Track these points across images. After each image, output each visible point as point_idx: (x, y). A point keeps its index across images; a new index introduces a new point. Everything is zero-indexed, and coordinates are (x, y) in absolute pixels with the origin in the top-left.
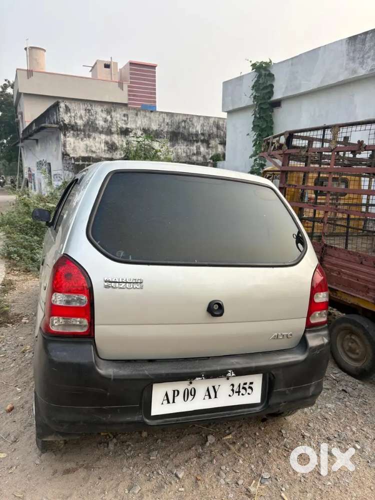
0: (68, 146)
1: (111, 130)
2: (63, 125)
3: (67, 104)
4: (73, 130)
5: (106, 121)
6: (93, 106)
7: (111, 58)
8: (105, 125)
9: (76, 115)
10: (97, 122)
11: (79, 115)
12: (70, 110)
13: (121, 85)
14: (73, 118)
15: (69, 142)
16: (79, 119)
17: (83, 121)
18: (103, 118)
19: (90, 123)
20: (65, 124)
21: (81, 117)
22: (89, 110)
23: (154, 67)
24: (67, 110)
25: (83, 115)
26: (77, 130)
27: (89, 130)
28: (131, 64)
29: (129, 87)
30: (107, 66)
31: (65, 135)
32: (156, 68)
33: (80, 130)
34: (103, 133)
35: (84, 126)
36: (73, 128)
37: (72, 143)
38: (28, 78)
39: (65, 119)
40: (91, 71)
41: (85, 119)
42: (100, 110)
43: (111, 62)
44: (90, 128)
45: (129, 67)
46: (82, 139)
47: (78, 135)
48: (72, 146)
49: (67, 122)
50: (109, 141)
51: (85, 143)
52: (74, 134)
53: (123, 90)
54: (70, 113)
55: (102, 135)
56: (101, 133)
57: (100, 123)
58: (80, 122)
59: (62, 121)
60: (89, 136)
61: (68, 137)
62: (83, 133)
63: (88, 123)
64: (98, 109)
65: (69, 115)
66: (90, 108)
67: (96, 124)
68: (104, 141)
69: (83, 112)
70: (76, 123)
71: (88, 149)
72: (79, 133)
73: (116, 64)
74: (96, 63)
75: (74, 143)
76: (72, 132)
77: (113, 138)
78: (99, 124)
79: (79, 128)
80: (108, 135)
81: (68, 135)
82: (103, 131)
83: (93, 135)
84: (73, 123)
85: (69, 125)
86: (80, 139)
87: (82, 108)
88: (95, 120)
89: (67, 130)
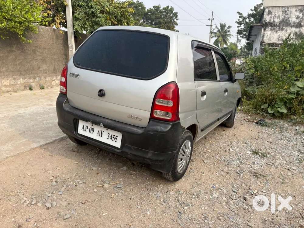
0: (265, 37)
1: (301, 24)
2: (264, 23)
3: (270, 9)
4: (271, 26)
5: (298, 17)
6: (290, 9)
8: (297, 21)
10: (290, 19)
11: (277, 15)
12: (271, 13)
14: (272, 18)
15: (267, 35)
16: (277, 18)
17: (280, 19)
18: (296, 16)
19: (285, 20)
20: (266, 23)
21: (279, 17)
22: (286, 11)
24: (270, 12)
25: (280, 15)
26: (274, 26)
27: (283, 25)
31: (265, 30)
33: (276, 26)
34: (294, 27)
35: (280, 22)
36: (272, 25)
37: (269, 35)
39: (267, 19)
41: (281, 18)
42: (295, 10)
44: (285, 23)
46: (276, 32)
47: (274, 29)
48: (269, 36)
49: (267, 21)
50: (298, 32)
51: (278, 34)
52: (271, 29)
54: (271, 15)
55: (292, 28)
56: (292, 27)
57: (293, 19)
58: (277, 20)
59: (265, 21)
60: (282, 29)
61: (267, 31)
62: (278, 28)
63: (283, 20)
64: (293, 10)
65: (270, 16)
66: (287, 10)
67: (289, 21)
68: (293, 32)
69: (280, 13)
70: (274, 21)
71: (280, 38)
72: (275, 28)
75: (270, 35)
76: (270, 28)
77: (301, 30)
78: (292, 20)
79: (276, 24)
80: (298, 28)
81: (267, 29)
82: (294, 25)
83: (286, 28)
84: (272, 21)
85: (269, 23)
86: (275, 32)
87: (280, 10)
88: (289, 18)
89: (267, 27)
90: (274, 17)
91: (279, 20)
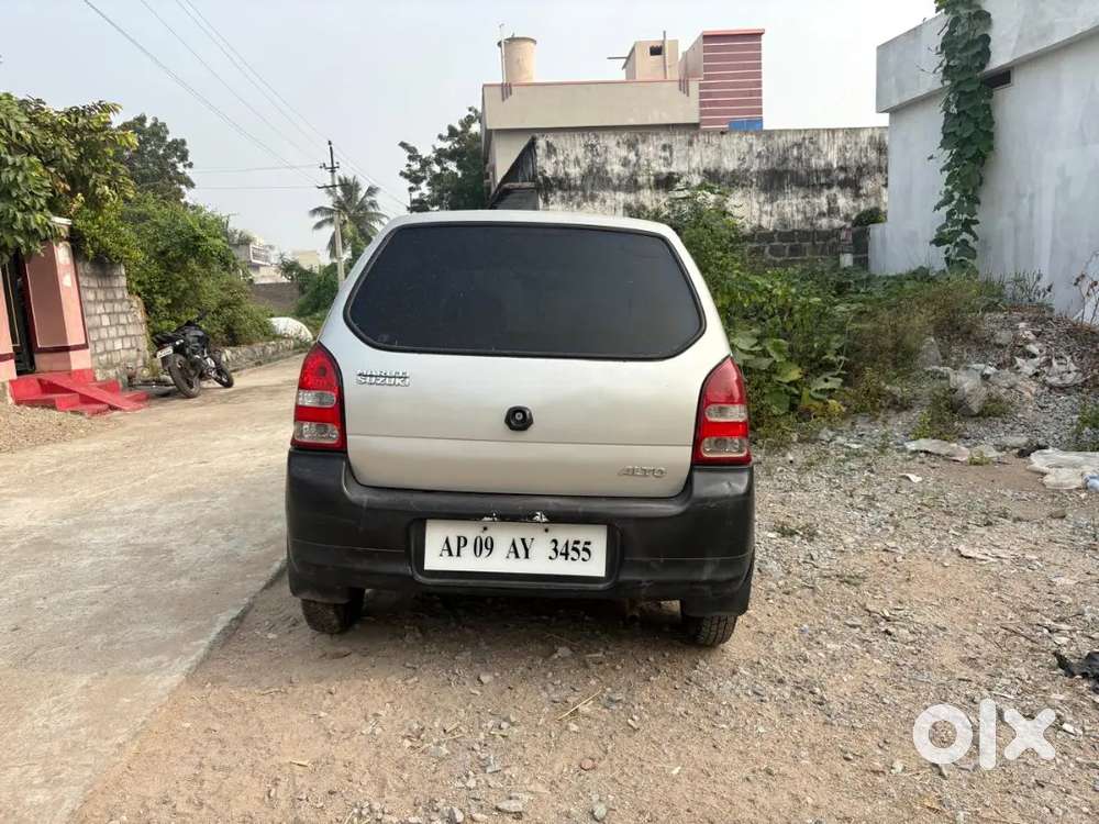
1: (636, 181)
2: (542, 181)
3: (551, 139)
4: (561, 188)
5: (625, 163)
6: (601, 136)
7: (665, 33)
8: (625, 172)
9: (565, 160)
10: (609, 168)
11: (572, 157)
12: (555, 150)
13: (684, 85)
14: (561, 165)
16: (572, 165)
17: (581, 168)
18: (620, 159)
19: (595, 170)
20: (546, 180)
21: (577, 162)
22: (593, 146)
23: (757, 35)
24: (551, 150)
25: (580, 157)
26: (570, 188)
27: (593, 185)
28: (707, 38)
29: (701, 86)
30: (656, 51)
31: (546, 199)
32: (763, 37)
33: (575, 188)
34: (621, 191)
35: (583, 177)
36: (562, 184)
38: (503, 99)
39: (546, 168)
40: (624, 67)
41: (584, 165)
42: (614, 143)
43: (663, 42)
44: (595, 182)
45: (702, 45)
46: (579, 206)
47: (571, 198)
49: (549, 174)
50: (633, 204)
52: (563, 198)
53: (688, 95)
54: (556, 155)
55: (618, 193)
56: (616, 189)
57: (615, 168)
58: (574, 172)
59: (541, 174)
60: (593, 198)
61: (552, 203)
62: (580, 193)
63: (590, 171)
64: (610, 141)
65: (553, 159)
66: (594, 142)
67: (607, 173)
68: (622, 205)
69: (580, 152)
70: (566, 174)
72: (573, 193)
73: (675, 42)
74: (633, 49)
76: (559, 193)
77: (641, 197)
78: (612, 170)
79: (573, 183)
80: (631, 192)
81: (552, 199)
82: (619, 185)
83: (601, 194)
84: (561, 174)
85: (553, 178)
86: (575, 207)
87: (578, 143)
88: (604, 163)
89: (551, 191)
90: (564, 163)
91: (578, 169)
